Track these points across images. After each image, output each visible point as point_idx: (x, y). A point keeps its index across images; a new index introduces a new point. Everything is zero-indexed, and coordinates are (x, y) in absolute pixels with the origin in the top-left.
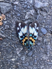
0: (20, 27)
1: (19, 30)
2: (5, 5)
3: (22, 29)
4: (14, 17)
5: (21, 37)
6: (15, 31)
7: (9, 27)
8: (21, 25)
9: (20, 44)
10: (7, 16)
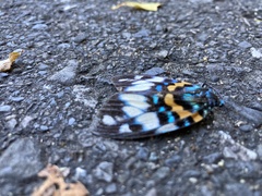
0: (119, 119)
1: (131, 127)
2: (11, 155)
3: (130, 111)
4: (71, 137)
5: (163, 120)
6: (134, 146)
7: (108, 160)
8: (113, 114)
9: (199, 139)
10: (57, 158)
